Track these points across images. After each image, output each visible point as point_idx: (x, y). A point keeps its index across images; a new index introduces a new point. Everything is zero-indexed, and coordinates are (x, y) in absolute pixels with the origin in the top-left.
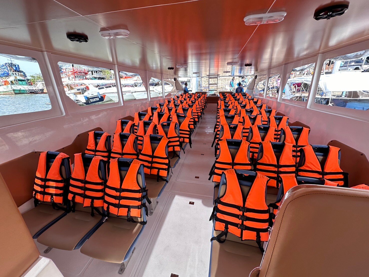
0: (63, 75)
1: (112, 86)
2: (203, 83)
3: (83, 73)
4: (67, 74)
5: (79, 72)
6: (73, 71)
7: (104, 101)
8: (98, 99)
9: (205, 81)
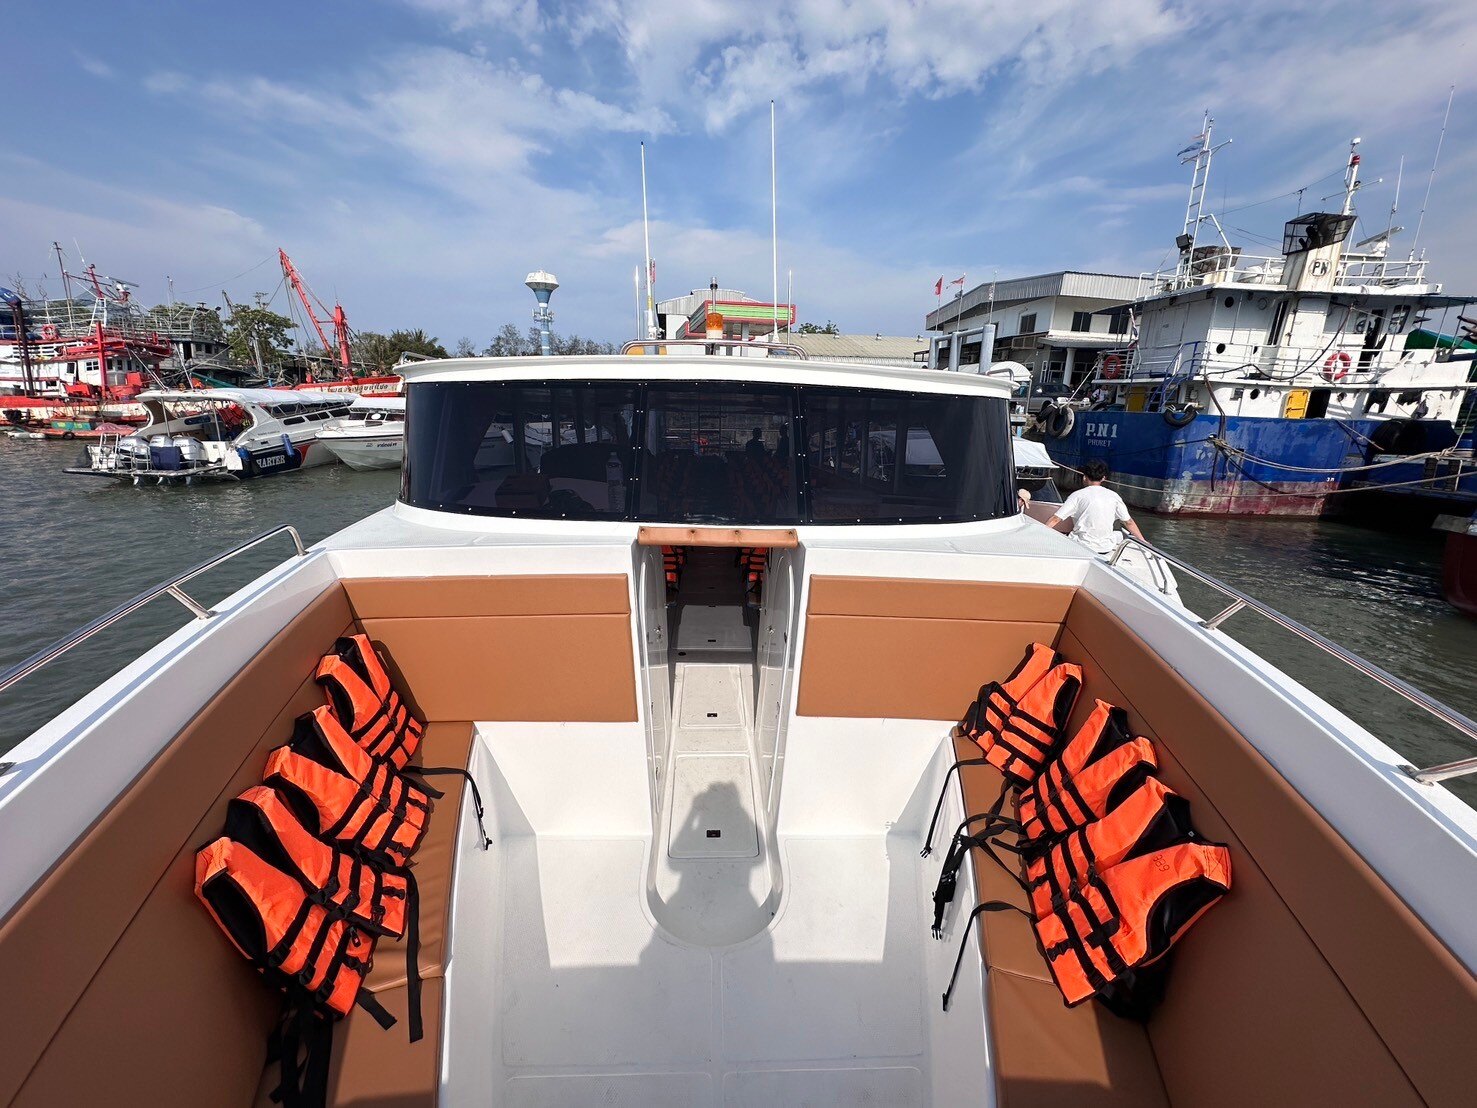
0: (41, 350)
1: (305, 419)
2: (671, 422)
3: (145, 347)
4: (64, 349)
5: (129, 345)
6: (98, 340)
7: (303, 464)
8: (280, 460)
9: (674, 418)
